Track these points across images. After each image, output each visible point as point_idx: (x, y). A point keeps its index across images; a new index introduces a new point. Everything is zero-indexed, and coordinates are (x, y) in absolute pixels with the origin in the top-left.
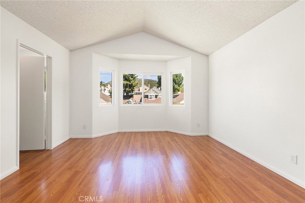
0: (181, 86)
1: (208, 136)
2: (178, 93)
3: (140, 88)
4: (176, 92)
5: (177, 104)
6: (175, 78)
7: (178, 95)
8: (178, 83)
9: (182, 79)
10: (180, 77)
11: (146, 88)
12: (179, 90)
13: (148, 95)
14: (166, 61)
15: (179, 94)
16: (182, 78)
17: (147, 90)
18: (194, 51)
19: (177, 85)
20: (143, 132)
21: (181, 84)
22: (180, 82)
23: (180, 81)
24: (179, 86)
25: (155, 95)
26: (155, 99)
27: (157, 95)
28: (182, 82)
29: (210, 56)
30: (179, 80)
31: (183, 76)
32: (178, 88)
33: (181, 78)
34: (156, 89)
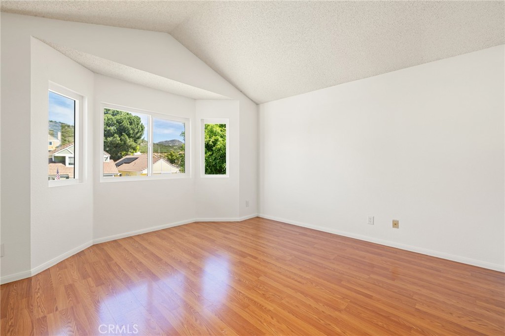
0: (139, 141)
1: (258, 217)
2: (135, 154)
4: (129, 153)
5: (136, 175)
6: (129, 126)
7: (137, 158)
8: (135, 136)
9: (141, 129)
10: (138, 124)
12: (135, 149)
13: (64, 157)
14: (194, 99)
15: (138, 155)
16: (142, 127)
17: (55, 146)
18: (243, 93)
19: (131, 139)
21: (139, 138)
22: (139, 135)
23: (137, 133)
24: (135, 141)
28: (141, 135)
29: (261, 106)
30: (136, 131)
31: (143, 124)
32: (134, 144)
33: (139, 126)
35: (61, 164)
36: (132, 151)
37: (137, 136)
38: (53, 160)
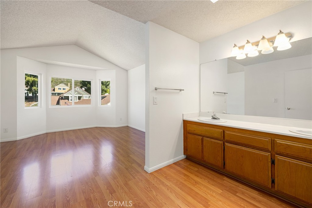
0: (108, 87)
1: (127, 126)
2: (105, 94)
3: (55, 87)
4: (103, 94)
7: (106, 97)
8: (106, 84)
11: (64, 88)
12: (106, 92)
13: (69, 97)
14: (95, 70)
15: (107, 95)
17: (66, 90)
18: (117, 66)
20: (74, 130)
21: (108, 85)
22: (108, 83)
24: (106, 87)
25: (78, 97)
26: (78, 100)
27: (81, 97)
29: (128, 71)
32: (106, 89)
34: (79, 90)
35: (67, 100)
36: (105, 93)
37: (107, 84)
38: (63, 98)
